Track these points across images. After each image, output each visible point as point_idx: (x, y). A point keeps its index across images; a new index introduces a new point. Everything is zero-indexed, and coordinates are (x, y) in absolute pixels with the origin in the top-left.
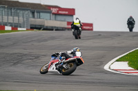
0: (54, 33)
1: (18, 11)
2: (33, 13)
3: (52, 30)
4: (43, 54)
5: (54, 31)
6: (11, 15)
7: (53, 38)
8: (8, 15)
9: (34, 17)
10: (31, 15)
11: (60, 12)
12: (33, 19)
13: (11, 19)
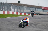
0: (43, 16)
1: (31, 8)
2: (36, 9)
3: (42, 15)
4: (39, 23)
5: (43, 15)
6: (28, 10)
7: (42, 18)
8: (27, 10)
9: (36, 10)
10: (35, 10)
11: (45, 9)
12: (36, 11)
13: (28, 11)
